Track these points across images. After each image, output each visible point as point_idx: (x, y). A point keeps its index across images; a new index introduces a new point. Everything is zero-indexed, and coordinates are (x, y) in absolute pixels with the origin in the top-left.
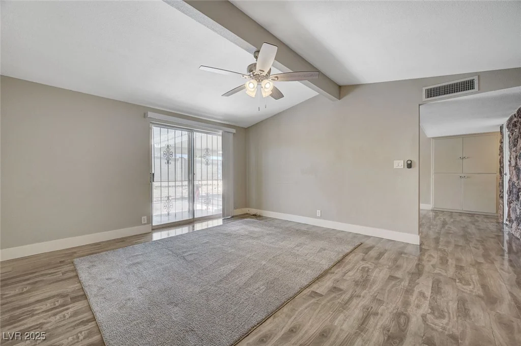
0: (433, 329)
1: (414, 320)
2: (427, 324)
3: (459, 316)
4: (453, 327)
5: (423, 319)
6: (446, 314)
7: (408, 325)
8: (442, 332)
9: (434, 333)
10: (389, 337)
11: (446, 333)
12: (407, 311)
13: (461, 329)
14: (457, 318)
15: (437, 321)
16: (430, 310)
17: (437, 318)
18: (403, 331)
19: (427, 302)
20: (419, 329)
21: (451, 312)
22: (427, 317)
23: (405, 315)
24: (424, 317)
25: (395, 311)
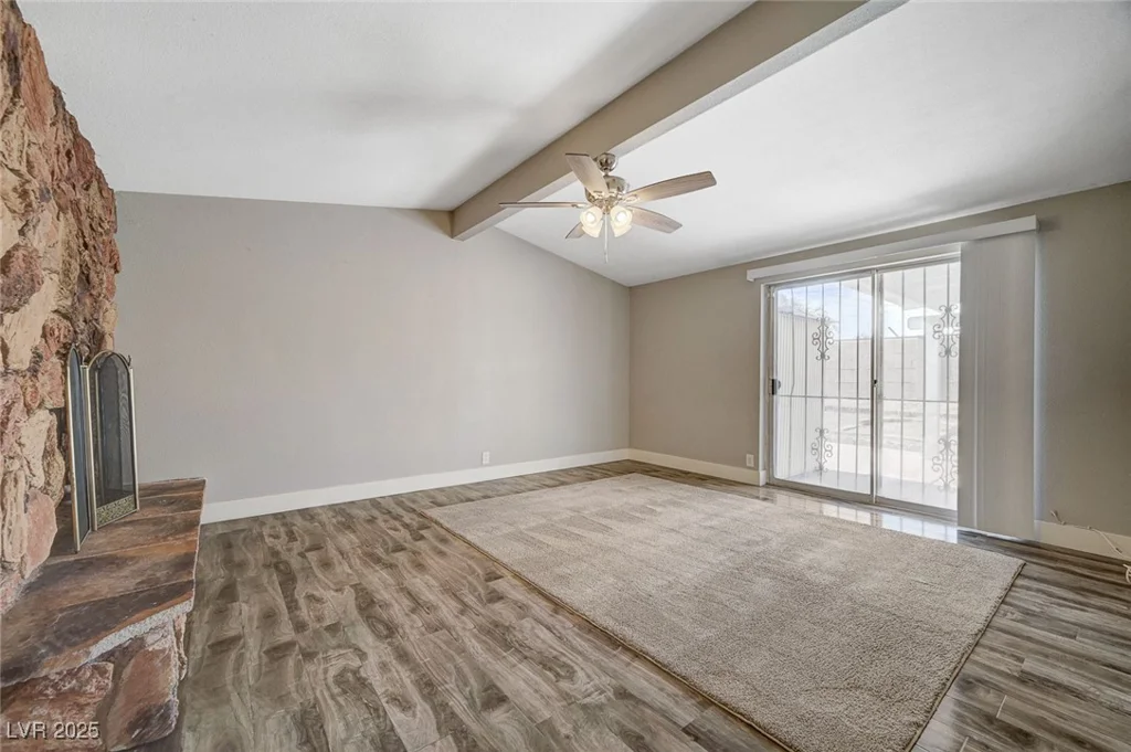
0: (339, 646)
1: (370, 639)
2: (350, 647)
3: (314, 707)
4: (316, 671)
5: (360, 650)
6: (336, 690)
7: (369, 626)
8: (326, 652)
9: (334, 642)
10: (373, 601)
11: (321, 656)
12: (389, 644)
13: (303, 679)
14: (316, 699)
15: (341, 663)
16: (364, 675)
17: (345, 670)
18: (368, 617)
19: (379, 691)
20: (354, 633)
21: (330, 702)
22: (358, 659)
23: (387, 637)
24: (362, 655)
25: (401, 631)
